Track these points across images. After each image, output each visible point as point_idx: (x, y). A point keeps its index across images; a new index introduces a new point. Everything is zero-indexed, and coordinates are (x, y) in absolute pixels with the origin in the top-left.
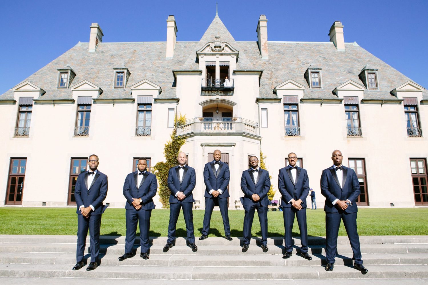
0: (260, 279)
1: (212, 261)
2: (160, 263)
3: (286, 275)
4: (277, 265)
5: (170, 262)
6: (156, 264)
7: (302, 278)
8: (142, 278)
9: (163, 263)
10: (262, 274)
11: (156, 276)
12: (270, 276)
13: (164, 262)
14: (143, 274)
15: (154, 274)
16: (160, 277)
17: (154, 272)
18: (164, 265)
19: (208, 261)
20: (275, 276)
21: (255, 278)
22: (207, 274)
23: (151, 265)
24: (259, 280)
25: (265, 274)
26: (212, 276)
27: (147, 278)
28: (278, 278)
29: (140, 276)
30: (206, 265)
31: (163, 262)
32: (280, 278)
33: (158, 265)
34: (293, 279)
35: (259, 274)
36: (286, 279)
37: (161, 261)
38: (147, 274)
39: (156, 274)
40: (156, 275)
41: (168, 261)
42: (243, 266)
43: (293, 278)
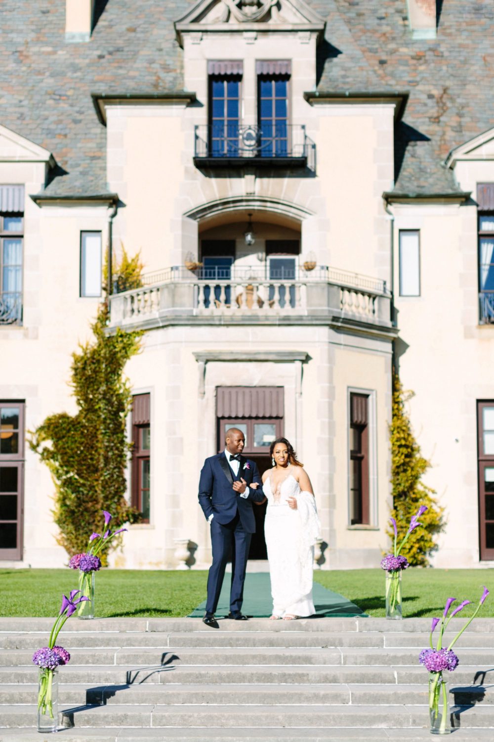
0: (286, 682)
1: (200, 655)
2: (98, 660)
3: (334, 676)
4: (325, 664)
5: (117, 658)
6: (90, 661)
7: (364, 683)
8: (66, 682)
9: (103, 660)
10: (290, 675)
11: (92, 678)
12: (305, 678)
13: (106, 658)
14: (68, 674)
15: (88, 675)
16: (100, 680)
17: (89, 672)
18: (104, 664)
19: (191, 655)
20: (313, 678)
21: (276, 681)
22: (188, 674)
23: (80, 663)
24: (285, 684)
25: (295, 675)
26: (197, 678)
27: (76, 682)
28: (319, 682)
29: (62, 678)
30: (187, 663)
31: (104, 658)
32: (323, 682)
33: (93, 663)
34: (348, 683)
35: (284, 675)
36: (334, 683)
37: (100, 655)
38: (77, 675)
39: (93, 674)
40: (93, 676)
41: (114, 656)
42: (260, 664)
43: (348, 681)
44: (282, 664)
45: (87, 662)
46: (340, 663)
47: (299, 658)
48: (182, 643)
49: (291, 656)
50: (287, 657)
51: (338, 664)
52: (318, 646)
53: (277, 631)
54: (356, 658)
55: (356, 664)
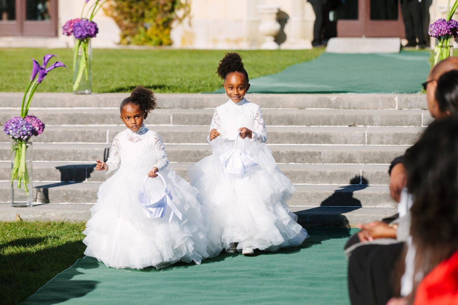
0: (295, 162)
1: (203, 133)
2: (88, 137)
3: (350, 155)
5: (109, 136)
6: (80, 138)
7: (385, 163)
8: (50, 160)
9: (94, 137)
10: (299, 153)
11: (79, 155)
12: (317, 157)
13: (97, 135)
14: (52, 151)
15: (74, 152)
16: (87, 157)
17: (75, 149)
18: (95, 142)
19: (193, 133)
20: (326, 157)
21: (284, 160)
22: (184, 152)
23: (69, 141)
24: (294, 163)
25: (306, 154)
26: (195, 156)
27: (61, 160)
28: (333, 161)
29: (45, 156)
30: (189, 142)
31: (95, 135)
32: (338, 162)
33: (83, 141)
34: (365, 163)
35: (293, 153)
36: (350, 163)
37: (90, 132)
38: (61, 152)
39: (79, 151)
40: (80, 153)
41: (106, 132)
43: (367, 161)
44: (297, 143)
45: (76, 140)
46: (364, 142)
47: (317, 136)
48: (187, 120)
49: (307, 135)
50: (303, 135)
51: (361, 143)
52: (345, 124)
53: (301, 109)
54: (382, 137)
55: (382, 143)
